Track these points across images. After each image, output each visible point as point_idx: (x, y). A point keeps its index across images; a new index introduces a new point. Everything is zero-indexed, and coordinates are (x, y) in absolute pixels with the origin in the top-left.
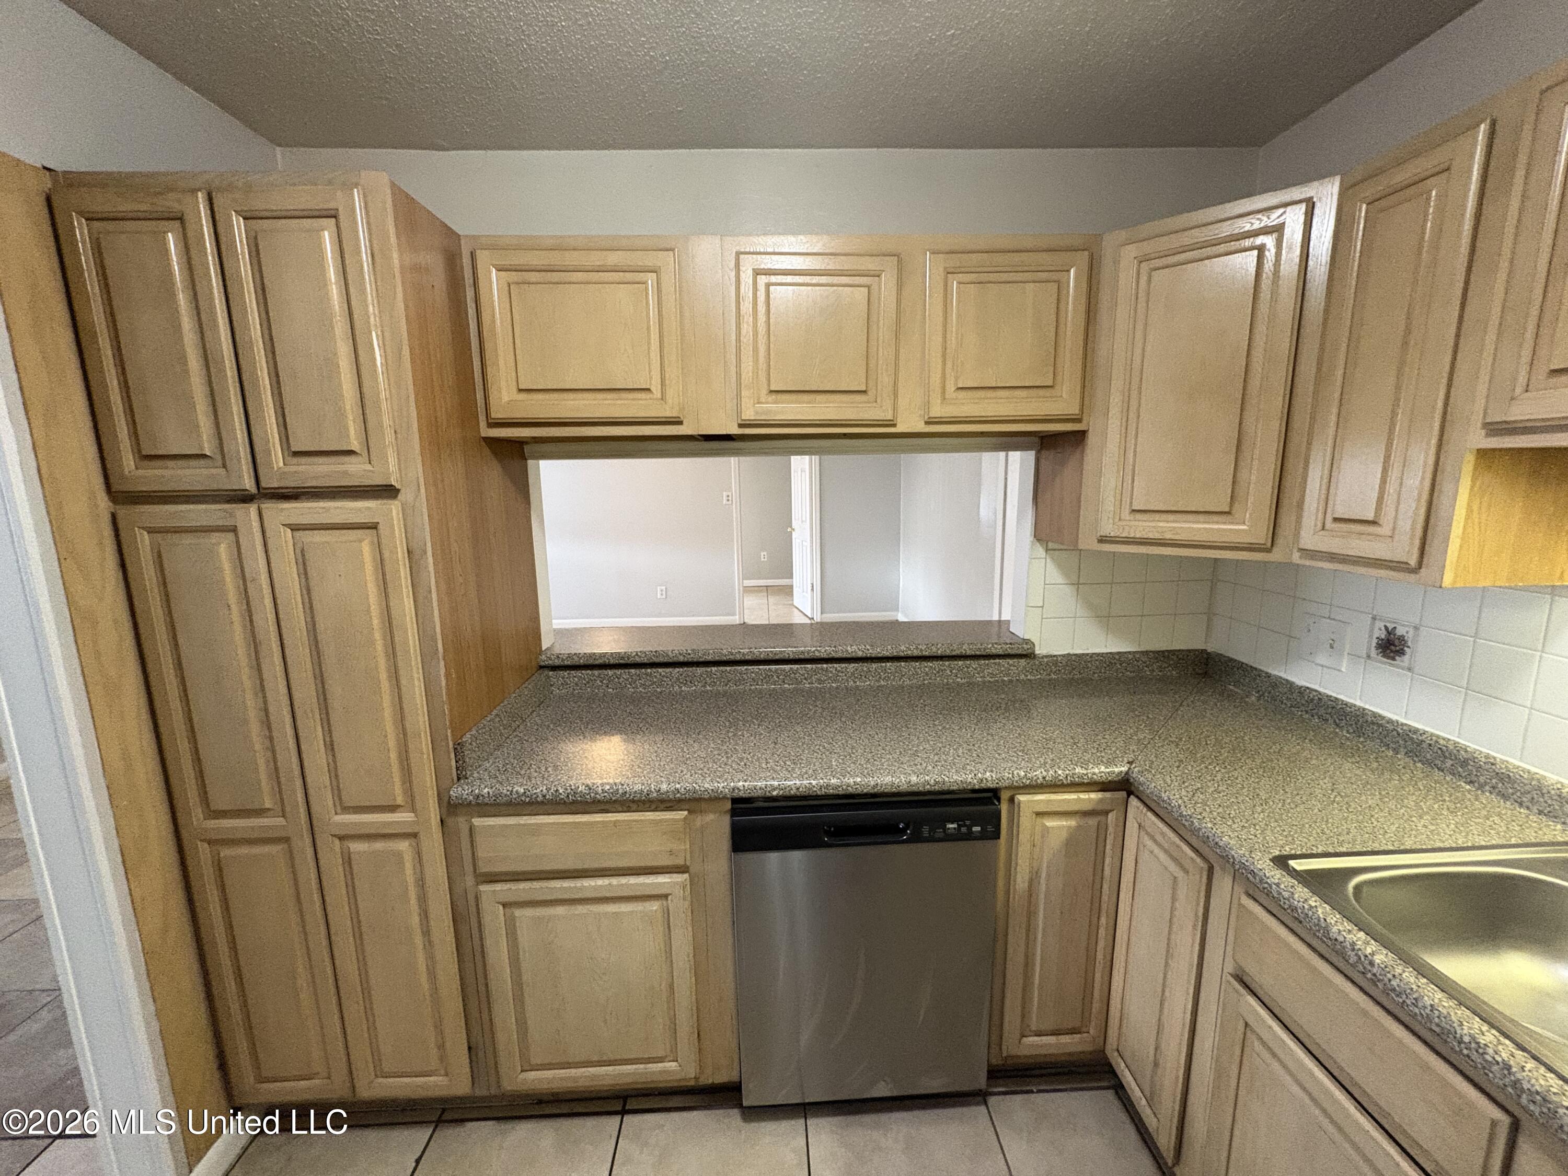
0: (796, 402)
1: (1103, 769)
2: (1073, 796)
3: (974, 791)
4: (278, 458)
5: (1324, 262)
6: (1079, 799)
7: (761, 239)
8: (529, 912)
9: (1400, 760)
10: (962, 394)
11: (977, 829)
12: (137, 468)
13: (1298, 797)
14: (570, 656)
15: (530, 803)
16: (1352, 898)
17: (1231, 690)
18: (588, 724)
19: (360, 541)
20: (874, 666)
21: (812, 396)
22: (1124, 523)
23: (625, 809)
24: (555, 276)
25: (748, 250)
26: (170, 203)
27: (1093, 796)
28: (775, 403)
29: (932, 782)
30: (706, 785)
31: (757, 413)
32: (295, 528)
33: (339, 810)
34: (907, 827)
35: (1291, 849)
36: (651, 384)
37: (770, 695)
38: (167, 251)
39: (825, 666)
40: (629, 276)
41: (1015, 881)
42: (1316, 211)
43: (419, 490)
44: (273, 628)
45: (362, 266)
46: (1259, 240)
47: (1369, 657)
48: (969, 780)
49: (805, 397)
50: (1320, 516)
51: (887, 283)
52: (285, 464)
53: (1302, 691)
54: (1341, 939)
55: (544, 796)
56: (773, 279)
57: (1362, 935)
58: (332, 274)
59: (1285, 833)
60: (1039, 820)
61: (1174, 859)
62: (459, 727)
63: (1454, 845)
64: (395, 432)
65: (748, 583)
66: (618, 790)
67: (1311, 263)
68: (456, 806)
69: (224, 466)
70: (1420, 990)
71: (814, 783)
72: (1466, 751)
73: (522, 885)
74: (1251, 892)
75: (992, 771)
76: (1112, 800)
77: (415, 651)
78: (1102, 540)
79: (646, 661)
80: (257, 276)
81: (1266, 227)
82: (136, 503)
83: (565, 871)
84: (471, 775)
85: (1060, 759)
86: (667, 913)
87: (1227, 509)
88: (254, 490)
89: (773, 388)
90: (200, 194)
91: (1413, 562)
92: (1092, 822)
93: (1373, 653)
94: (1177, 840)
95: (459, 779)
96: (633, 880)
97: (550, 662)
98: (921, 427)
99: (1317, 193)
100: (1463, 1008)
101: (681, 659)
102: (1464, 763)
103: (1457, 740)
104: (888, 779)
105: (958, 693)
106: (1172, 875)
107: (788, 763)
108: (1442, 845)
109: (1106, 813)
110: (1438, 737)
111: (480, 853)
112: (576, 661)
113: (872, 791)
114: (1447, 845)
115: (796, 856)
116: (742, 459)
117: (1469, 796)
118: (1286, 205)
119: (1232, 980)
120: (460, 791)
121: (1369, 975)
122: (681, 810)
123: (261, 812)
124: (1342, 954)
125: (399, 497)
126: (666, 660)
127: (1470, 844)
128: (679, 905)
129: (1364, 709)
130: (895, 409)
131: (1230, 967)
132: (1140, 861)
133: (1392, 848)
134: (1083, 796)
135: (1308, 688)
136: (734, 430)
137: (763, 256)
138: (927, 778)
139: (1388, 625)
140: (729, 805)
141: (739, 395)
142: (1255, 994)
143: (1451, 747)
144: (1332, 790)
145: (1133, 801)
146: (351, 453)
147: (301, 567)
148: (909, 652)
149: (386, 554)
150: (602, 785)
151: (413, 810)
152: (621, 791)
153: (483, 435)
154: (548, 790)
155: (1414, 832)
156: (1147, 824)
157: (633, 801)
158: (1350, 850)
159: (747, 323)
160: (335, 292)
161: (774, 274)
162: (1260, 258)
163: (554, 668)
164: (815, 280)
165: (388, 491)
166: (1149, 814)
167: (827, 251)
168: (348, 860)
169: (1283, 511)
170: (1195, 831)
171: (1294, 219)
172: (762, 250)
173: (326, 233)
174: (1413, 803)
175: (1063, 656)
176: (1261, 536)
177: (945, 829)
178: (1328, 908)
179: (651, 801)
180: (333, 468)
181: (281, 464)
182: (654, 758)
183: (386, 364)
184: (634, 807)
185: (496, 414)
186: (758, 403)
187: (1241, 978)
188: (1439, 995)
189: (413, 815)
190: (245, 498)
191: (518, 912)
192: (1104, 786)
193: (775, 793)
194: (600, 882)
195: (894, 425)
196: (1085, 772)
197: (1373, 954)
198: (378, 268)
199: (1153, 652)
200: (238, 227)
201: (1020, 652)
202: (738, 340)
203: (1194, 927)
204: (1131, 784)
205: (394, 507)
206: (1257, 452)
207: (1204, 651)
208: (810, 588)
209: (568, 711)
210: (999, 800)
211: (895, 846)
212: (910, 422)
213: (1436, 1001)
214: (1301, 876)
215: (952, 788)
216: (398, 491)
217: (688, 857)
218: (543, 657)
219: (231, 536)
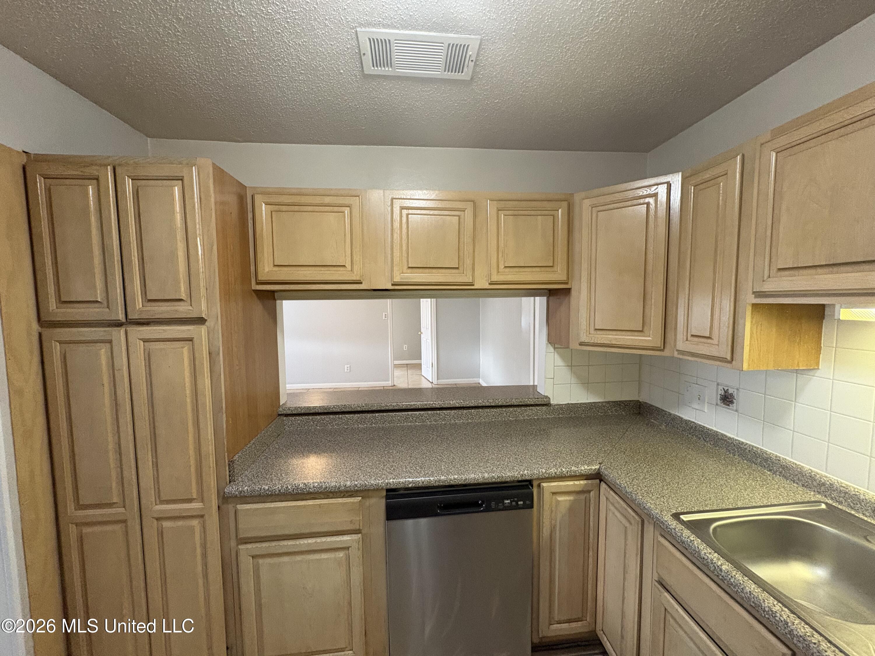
0: (422, 273)
1: (586, 467)
2: (571, 483)
3: (519, 481)
4: (139, 303)
5: (677, 210)
6: (574, 485)
7: (405, 192)
8: (268, 560)
9: (736, 459)
10: (507, 270)
11: (521, 503)
12: (57, 308)
13: (685, 481)
14: (296, 408)
15: (271, 495)
16: (712, 535)
17: (652, 422)
18: (305, 447)
19: (182, 348)
20: (465, 411)
21: (430, 270)
22: (592, 336)
23: (326, 497)
24: (296, 208)
25: (397, 197)
26: (93, 171)
27: (582, 482)
28: (411, 273)
29: (496, 477)
30: (372, 482)
31: (401, 278)
32: (145, 341)
33: (158, 502)
34: (483, 502)
35: (682, 509)
36: (345, 263)
37: (408, 429)
38: (88, 194)
39: (438, 412)
40: (336, 209)
41: (542, 533)
42: (672, 188)
43: (217, 320)
44: (127, 396)
45: (194, 204)
46: (647, 200)
47: (717, 404)
48: (516, 475)
49: (427, 270)
50: (685, 334)
51: (468, 215)
52: (143, 306)
53: (687, 422)
54: (706, 558)
55: (280, 491)
56: (411, 211)
57: (716, 555)
58: (178, 207)
59: (679, 501)
60: (554, 497)
61: (625, 517)
62: (232, 452)
63: (762, 505)
64: (207, 289)
65: (396, 362)
66: (322, 486)
67: (671, 211)
68: (228, 498)
69: (108, 307)
70: (745, 584)
71: (432, 479)
72: (766, 454)
73: (264, 545)
74: (663, 534)
75: (528, 470)
76: (592, 484)
77: (210, 409)
78: (581, 344)
79: (339, 411)
80: (136, 207)
81: (649, 194)
82: (55, 327)
83: (290, 535)
84: (238, 479)
85: (564, 462)
86: (348, 558)
87: (641, 329)
88: (124, 320)
89: (410, 266)
90: (109, 167)
91: (729, 358)
92: (582, 497)
93: (719, 402)
94: (625, 506)
95: (230, 482)
96: (329, 539)
97: (285, 412)
98: (487, 286)
99: (672, 179)
100: (765, 592)
101: (359, 409)
102: (766, 460)
103: (762, 448)
104: (472, 476)
105: (510, 426)
106: (624, 526)
107: (417, 468)
108: (756, 505)
109: (589, 492)
110: (753, 446)
111: (240, 526)
112: (299, 411)
113: (464, 483)
114: (758, 504)
115: (423, 522)
116: (394, 300)
117: (769, 478)
118: (658, 184)
119: (656, 584)
120: (231, 489)
121: (720, 577)
122: (358, 497)
123: (110, 505)
124: (707, 565)
125: (206, 323)
126: (350, 410)
127: (769, 504)
128: (355, 554)
129: (717, 432)
130: (473, 277)
131: (656, 578)
132: (608, 518)
133: (731, 507)
134: (577, 483)
135: (690, 421)
136: (390, 287)
137: (405, 200)
138: (493, 475)
139: (725, 388)
140: (384, 493)
141: (392, 270)
142: (668, 591)
143: (759, 452)
144: (703, 476)
145: (603, 485)
146: (181, 300)
147: (147, 362)
148: (484, 404)
149: (197, 355)
150: (313, 483)
151: (202, 501)
152: (324, 487)
153: (253, 288)
154: (282, 487)
155: (742, 498)
156: (610, 498)
157: (331, 492)
158: (711, 509)
159: (397, 233)
160: (178, 217)
161: (411, 209)
162: (648, 208)
163: (287, 415)
164: (432, 212)
165: (200, 321)
166: (611, 492)
167: (438, 198)
168: (161, 533)
169: (668, 330)
170: (633, 501)
171: (662, 190)
172: (405, 197)
173: (176, 188)
174: (742, 482)
175: (565, 405)
176: (658, 343)
177: (503, 503)
178: (699, 540)
179: (341, 492)
180: (169, 308)
181: (141, 306)
182: (343, 467)
183: (204, 254)
184: (331, 495)
185: (261, 278)
186: (402, 273)
187: (661, 584)
188: (753, 586)
189: (201, 504)
190: (119, 324)
191: (261, 561)
192: (588, 477)
193: (410, 486)
194: (311, 541)
195: (473, 285)
196: (577, 469)
197: (721, 565)
198: (203, 205)
199: (612, 402)
200: (129, 184)
201: (543, 403)
202: (392, 242)
203: (637, 554)
204: (601, 475)
205: (203, 329)
206: (653, 301)
207: (638, 401)
208: (431, 366)
209: (294, 440)
210: (532, 486)
211: (476, 514)
212: (481, 283)
213: (752, 589)
214: (686, 524)
215: (506, 480)
216: (206, 320)
217: (361, 525)
218: (281, 409)
219: (108, 345)
